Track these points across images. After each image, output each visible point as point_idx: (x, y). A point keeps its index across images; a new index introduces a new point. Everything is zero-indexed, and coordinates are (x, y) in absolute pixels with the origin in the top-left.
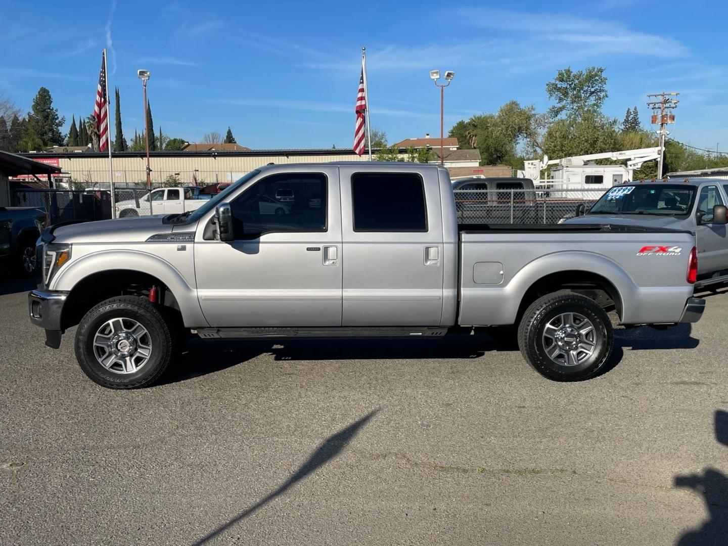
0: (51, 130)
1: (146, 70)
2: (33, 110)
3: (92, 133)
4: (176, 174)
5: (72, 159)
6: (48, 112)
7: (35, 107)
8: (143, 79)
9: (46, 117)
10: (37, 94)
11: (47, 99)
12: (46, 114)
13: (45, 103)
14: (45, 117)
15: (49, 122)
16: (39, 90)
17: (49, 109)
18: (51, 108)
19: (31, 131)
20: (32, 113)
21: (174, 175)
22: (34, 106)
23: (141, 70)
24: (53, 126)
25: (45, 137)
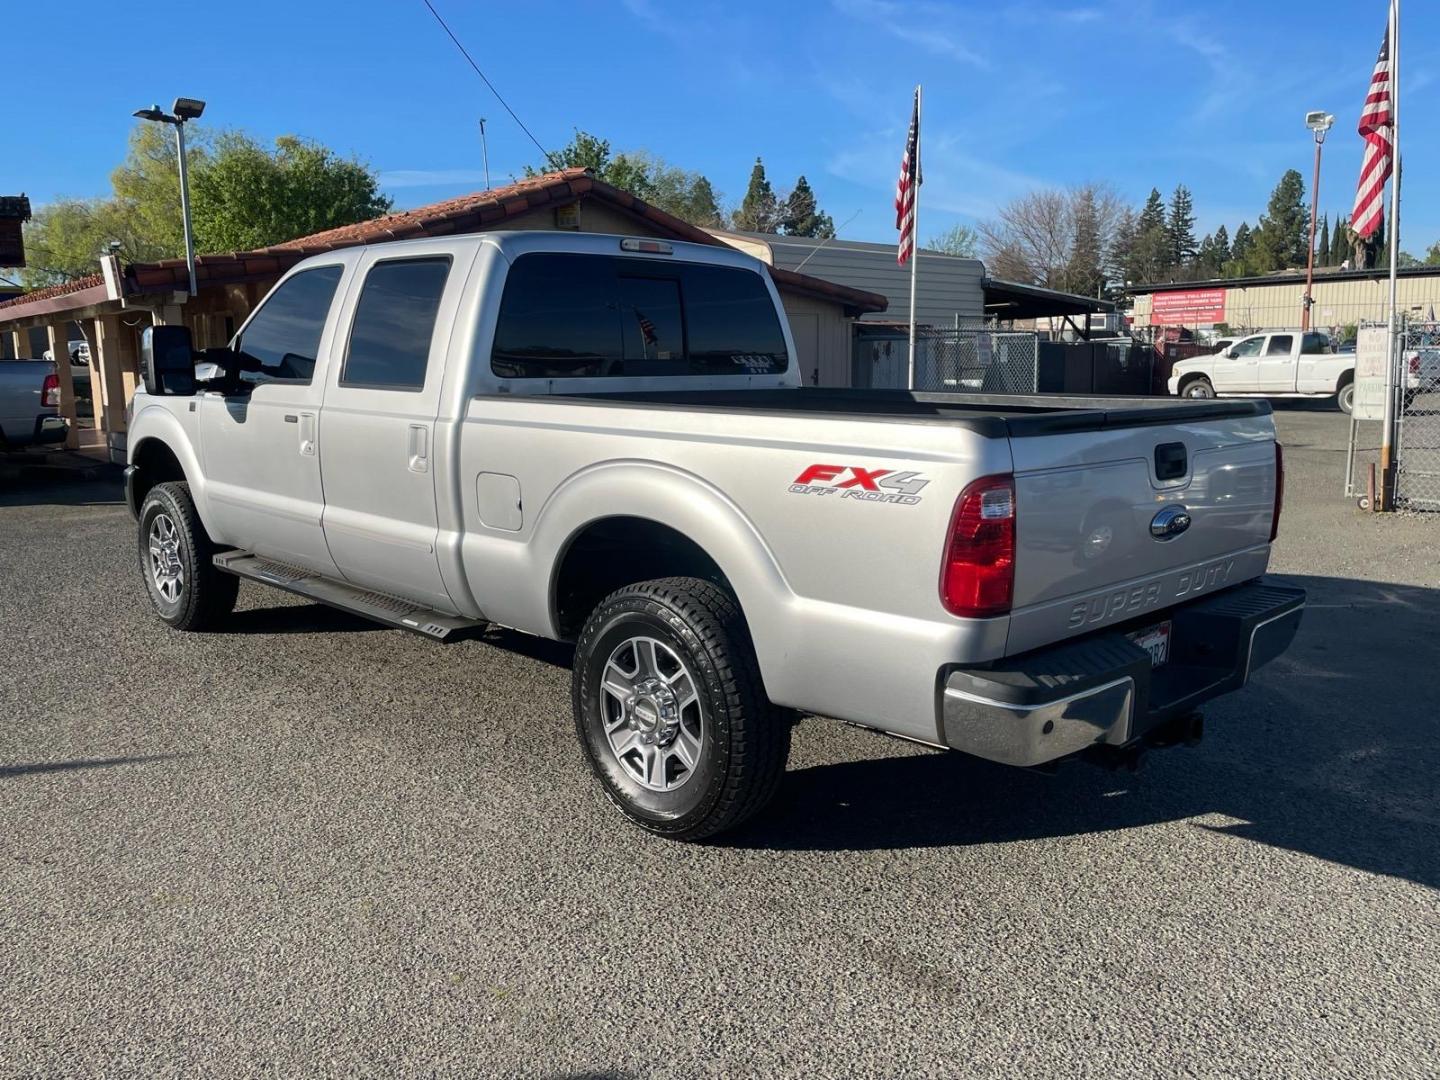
0: (1297, 242)
1: (1322, 112)
2: (1270, 210)
3: (1355, 241)
4: (1414, 309)
5: (1247, 289)
6: (1293, 212)
7: (1273, 206)
8: (1315, 130)
9: (1290, 221)
10: (1280, 182)
11: (1296, 190)
12: (1290, 214)
13: (1292, 196)
14: (1286, 221)
15: (1295, 228)
16: (1284, 174)
17: (1298, 205)
18: (1301, 204)
19: (1261, 245)
20: (1268, 215)
21: (1410, 310)
22: (1271, 203)
23: (1312, 113)
24: (1301, 234)
25: (1282, 255)
